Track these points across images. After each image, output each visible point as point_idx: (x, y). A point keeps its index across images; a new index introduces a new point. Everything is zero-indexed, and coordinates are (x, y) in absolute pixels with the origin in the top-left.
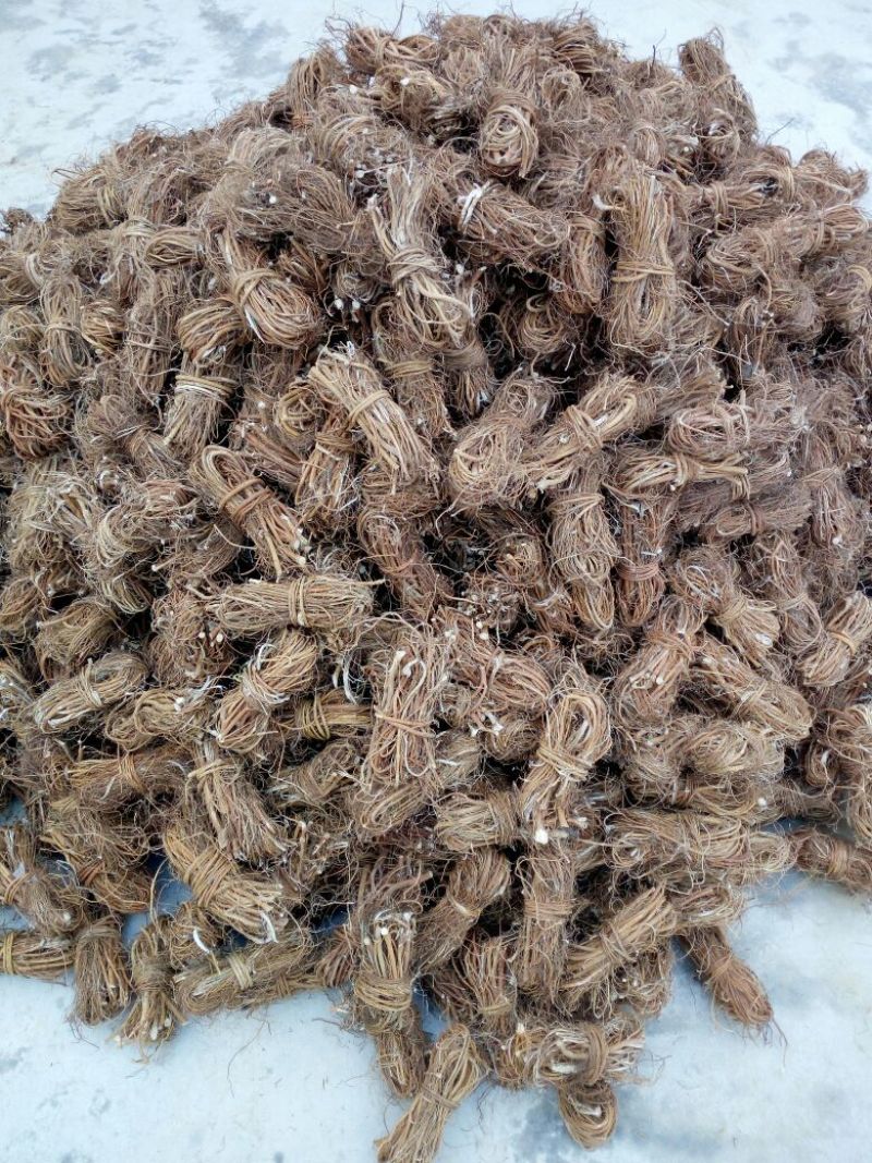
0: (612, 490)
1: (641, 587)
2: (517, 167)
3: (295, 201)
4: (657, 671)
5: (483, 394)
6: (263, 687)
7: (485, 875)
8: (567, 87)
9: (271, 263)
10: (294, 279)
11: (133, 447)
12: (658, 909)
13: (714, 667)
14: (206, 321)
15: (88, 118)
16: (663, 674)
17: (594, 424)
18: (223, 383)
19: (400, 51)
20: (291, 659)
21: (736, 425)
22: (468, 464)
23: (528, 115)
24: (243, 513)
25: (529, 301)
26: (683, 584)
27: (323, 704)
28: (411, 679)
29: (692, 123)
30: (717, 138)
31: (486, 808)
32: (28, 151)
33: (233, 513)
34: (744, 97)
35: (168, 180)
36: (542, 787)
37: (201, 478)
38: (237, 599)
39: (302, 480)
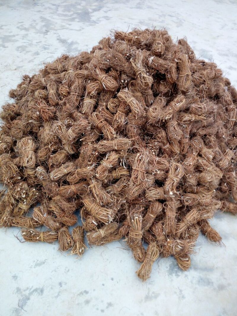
0: (179, 121)
1: (185, 144)
2: (161, 52)
3: (115, 60)
4: (190, 162)
5: (152, 101)
6: (108, 163)
7: (157, 206)
9: (107, 74)
10: (112, 77)
11: (74, 115)
12: (196, 213)
13: (201, 162)
14: (93, 86)
15: (33, 60)
17: (177, 105)
18: (95, 101)
20: (114, 157)
21: (204, 107)
23: (162, 43)
24: (101, 126)
25: (161, 81)
26: (193, 144)
27: (118, 170)
28: (141, 160)
30: (191, 55)
31: (157, 190)
32: (19, 67)
33: (99, 126)
34: (192, 50)
36: (170, 183)
37: (92, 119)
38: (102, 143)
39: (115, 119)
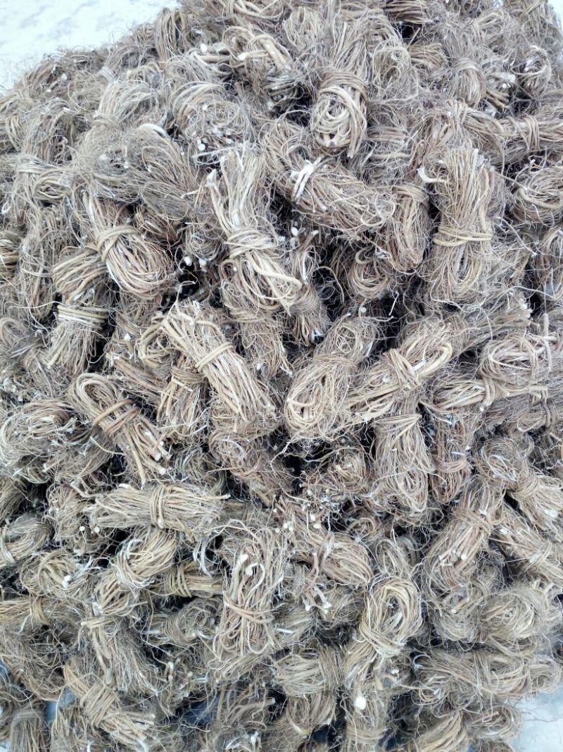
0: (428, 406)
1: (451, 477)
2: (345, 148)
3: (141, 174)
4: (462, 547)
5: (317, 331)
6: (131, 574)
7: (316, 708)
8: (395, 64)
9: (128, 220)
10: (149, 234)
11: (26, 363)
13: (509, 537)
14: (76, 270)
16: (466, 551)
17: (412, 369)
18: (97, 313)
19: (247, 7)
20: (153, 555)
21: (540, 357)
22: (299, 409)
23: (358, 94)
24: (112, 432)
25: (358, 254)
26: (486, 469)
27: (185, 573)
28: (251, 578)
29: (511, 61)
30: (531, 74)
31: (316, 665)
33: (105, 430)
34: (554, 19)
35: (54, 121)
36: (361, 662)
37: (77, 400)
38: (107, 507)
39: (161, 406)
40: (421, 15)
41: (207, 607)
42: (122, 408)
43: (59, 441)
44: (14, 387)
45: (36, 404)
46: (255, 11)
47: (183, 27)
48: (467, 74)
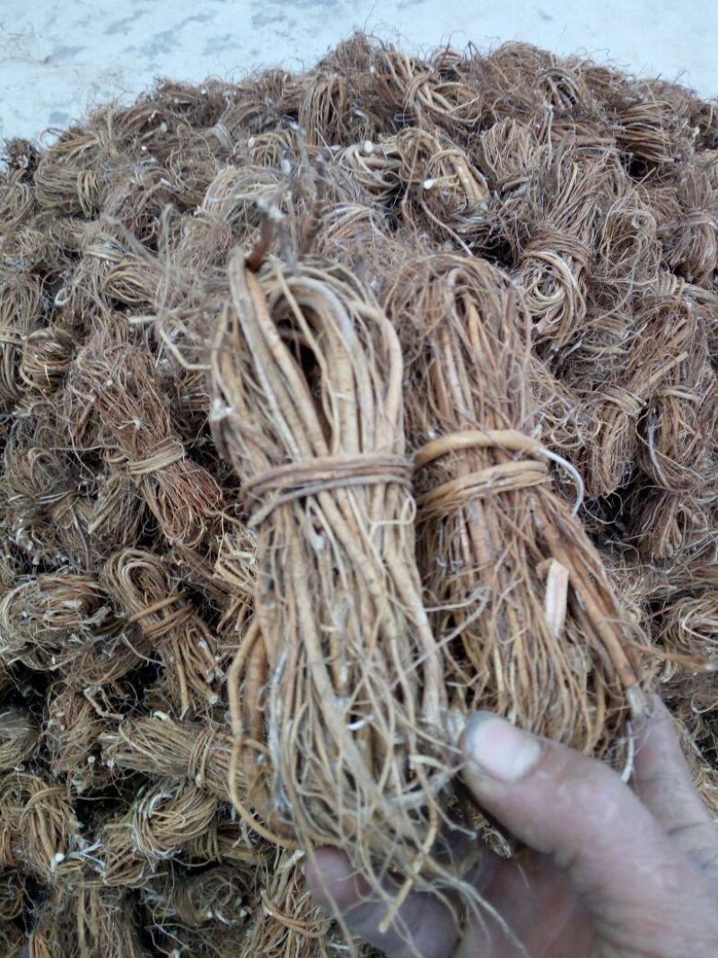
2: (550, 336)
6: (151, 839)
8: (635, 233)
11: (57, 514)
19: (435, 100)
23: (579, 267)
24: (155, 635)
27: (219, 834)
33: (145, 631)
35: (147, 194)
37: (115, 584)
38: (133, 744)
39: (229, 613)
40: (661, 152)
41: (235, 881)
42: (174, 606)
43: (81, 637)
44: (31, 543)
45: (59, 579)
46: (444, 107)
47: (341, 104)
48: (703, 232)
